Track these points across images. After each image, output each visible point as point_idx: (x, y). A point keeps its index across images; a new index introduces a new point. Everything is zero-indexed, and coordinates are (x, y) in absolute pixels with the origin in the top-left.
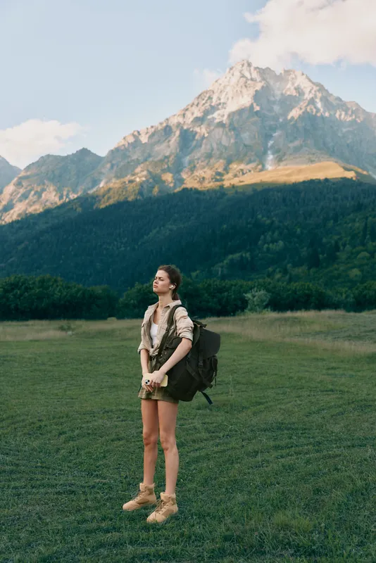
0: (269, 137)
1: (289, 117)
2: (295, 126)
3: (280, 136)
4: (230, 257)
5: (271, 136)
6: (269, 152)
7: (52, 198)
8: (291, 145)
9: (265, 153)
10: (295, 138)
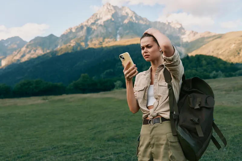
1: (124, 23)
2: (126, 26)
3: (121, 29)
4: (106, 71)
5: (118, 29)
6: (118, 35)
7: (40, 52)
8: (125, 32)
9: (116, 35)
10: (127, 30)
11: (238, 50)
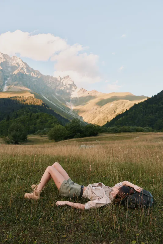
0: (5, 79)
1: (13, 73)
2: (16, 76)
3: (10, 79)
5: (6, 79)
8: (14, 83)
10: (16, 81)
11: (115, 109)
